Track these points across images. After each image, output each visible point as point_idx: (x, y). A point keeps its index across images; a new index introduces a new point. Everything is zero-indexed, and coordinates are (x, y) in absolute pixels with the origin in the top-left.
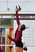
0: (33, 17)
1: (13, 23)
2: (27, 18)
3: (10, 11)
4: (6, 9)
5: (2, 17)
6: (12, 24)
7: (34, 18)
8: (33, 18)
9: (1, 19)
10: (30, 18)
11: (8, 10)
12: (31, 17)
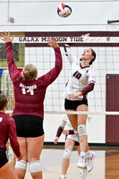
1: (23, 55)
2: (59, 42)
3: (15, 24)
4: (5, 20)
6: (20, 57)
7: (76, 42)
8: (73, 42)
10: (65, 42)
11: (10, 23)
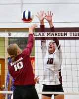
0: (72, 34)
2: (61, 36)
5: (10, 35)
7: (74, 36)
8: (72, 36)
9: (9, 38)
10: (66, 36)
12: (69, 35)
